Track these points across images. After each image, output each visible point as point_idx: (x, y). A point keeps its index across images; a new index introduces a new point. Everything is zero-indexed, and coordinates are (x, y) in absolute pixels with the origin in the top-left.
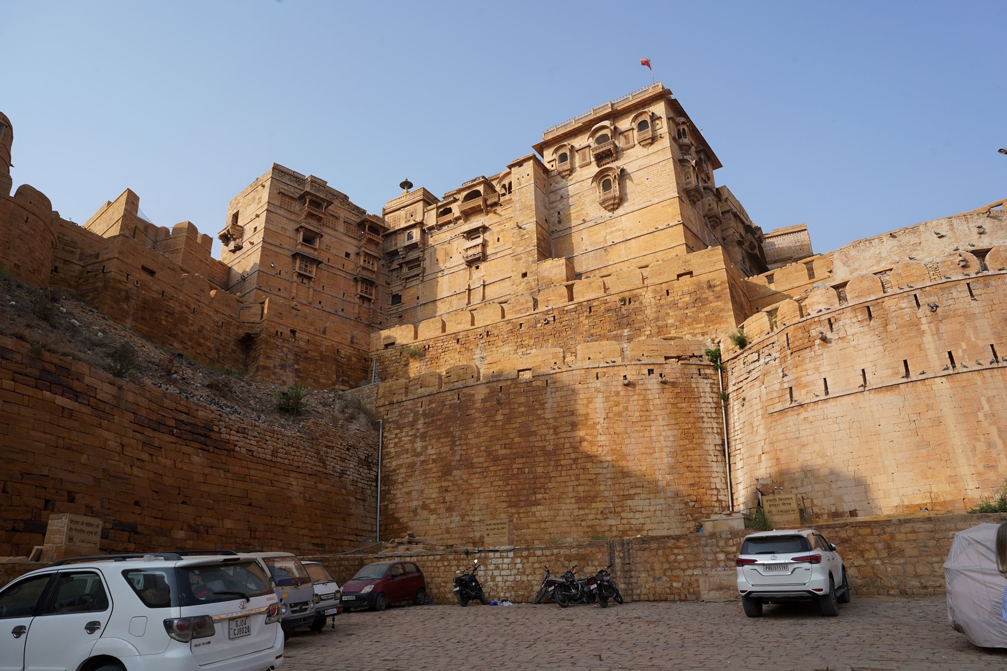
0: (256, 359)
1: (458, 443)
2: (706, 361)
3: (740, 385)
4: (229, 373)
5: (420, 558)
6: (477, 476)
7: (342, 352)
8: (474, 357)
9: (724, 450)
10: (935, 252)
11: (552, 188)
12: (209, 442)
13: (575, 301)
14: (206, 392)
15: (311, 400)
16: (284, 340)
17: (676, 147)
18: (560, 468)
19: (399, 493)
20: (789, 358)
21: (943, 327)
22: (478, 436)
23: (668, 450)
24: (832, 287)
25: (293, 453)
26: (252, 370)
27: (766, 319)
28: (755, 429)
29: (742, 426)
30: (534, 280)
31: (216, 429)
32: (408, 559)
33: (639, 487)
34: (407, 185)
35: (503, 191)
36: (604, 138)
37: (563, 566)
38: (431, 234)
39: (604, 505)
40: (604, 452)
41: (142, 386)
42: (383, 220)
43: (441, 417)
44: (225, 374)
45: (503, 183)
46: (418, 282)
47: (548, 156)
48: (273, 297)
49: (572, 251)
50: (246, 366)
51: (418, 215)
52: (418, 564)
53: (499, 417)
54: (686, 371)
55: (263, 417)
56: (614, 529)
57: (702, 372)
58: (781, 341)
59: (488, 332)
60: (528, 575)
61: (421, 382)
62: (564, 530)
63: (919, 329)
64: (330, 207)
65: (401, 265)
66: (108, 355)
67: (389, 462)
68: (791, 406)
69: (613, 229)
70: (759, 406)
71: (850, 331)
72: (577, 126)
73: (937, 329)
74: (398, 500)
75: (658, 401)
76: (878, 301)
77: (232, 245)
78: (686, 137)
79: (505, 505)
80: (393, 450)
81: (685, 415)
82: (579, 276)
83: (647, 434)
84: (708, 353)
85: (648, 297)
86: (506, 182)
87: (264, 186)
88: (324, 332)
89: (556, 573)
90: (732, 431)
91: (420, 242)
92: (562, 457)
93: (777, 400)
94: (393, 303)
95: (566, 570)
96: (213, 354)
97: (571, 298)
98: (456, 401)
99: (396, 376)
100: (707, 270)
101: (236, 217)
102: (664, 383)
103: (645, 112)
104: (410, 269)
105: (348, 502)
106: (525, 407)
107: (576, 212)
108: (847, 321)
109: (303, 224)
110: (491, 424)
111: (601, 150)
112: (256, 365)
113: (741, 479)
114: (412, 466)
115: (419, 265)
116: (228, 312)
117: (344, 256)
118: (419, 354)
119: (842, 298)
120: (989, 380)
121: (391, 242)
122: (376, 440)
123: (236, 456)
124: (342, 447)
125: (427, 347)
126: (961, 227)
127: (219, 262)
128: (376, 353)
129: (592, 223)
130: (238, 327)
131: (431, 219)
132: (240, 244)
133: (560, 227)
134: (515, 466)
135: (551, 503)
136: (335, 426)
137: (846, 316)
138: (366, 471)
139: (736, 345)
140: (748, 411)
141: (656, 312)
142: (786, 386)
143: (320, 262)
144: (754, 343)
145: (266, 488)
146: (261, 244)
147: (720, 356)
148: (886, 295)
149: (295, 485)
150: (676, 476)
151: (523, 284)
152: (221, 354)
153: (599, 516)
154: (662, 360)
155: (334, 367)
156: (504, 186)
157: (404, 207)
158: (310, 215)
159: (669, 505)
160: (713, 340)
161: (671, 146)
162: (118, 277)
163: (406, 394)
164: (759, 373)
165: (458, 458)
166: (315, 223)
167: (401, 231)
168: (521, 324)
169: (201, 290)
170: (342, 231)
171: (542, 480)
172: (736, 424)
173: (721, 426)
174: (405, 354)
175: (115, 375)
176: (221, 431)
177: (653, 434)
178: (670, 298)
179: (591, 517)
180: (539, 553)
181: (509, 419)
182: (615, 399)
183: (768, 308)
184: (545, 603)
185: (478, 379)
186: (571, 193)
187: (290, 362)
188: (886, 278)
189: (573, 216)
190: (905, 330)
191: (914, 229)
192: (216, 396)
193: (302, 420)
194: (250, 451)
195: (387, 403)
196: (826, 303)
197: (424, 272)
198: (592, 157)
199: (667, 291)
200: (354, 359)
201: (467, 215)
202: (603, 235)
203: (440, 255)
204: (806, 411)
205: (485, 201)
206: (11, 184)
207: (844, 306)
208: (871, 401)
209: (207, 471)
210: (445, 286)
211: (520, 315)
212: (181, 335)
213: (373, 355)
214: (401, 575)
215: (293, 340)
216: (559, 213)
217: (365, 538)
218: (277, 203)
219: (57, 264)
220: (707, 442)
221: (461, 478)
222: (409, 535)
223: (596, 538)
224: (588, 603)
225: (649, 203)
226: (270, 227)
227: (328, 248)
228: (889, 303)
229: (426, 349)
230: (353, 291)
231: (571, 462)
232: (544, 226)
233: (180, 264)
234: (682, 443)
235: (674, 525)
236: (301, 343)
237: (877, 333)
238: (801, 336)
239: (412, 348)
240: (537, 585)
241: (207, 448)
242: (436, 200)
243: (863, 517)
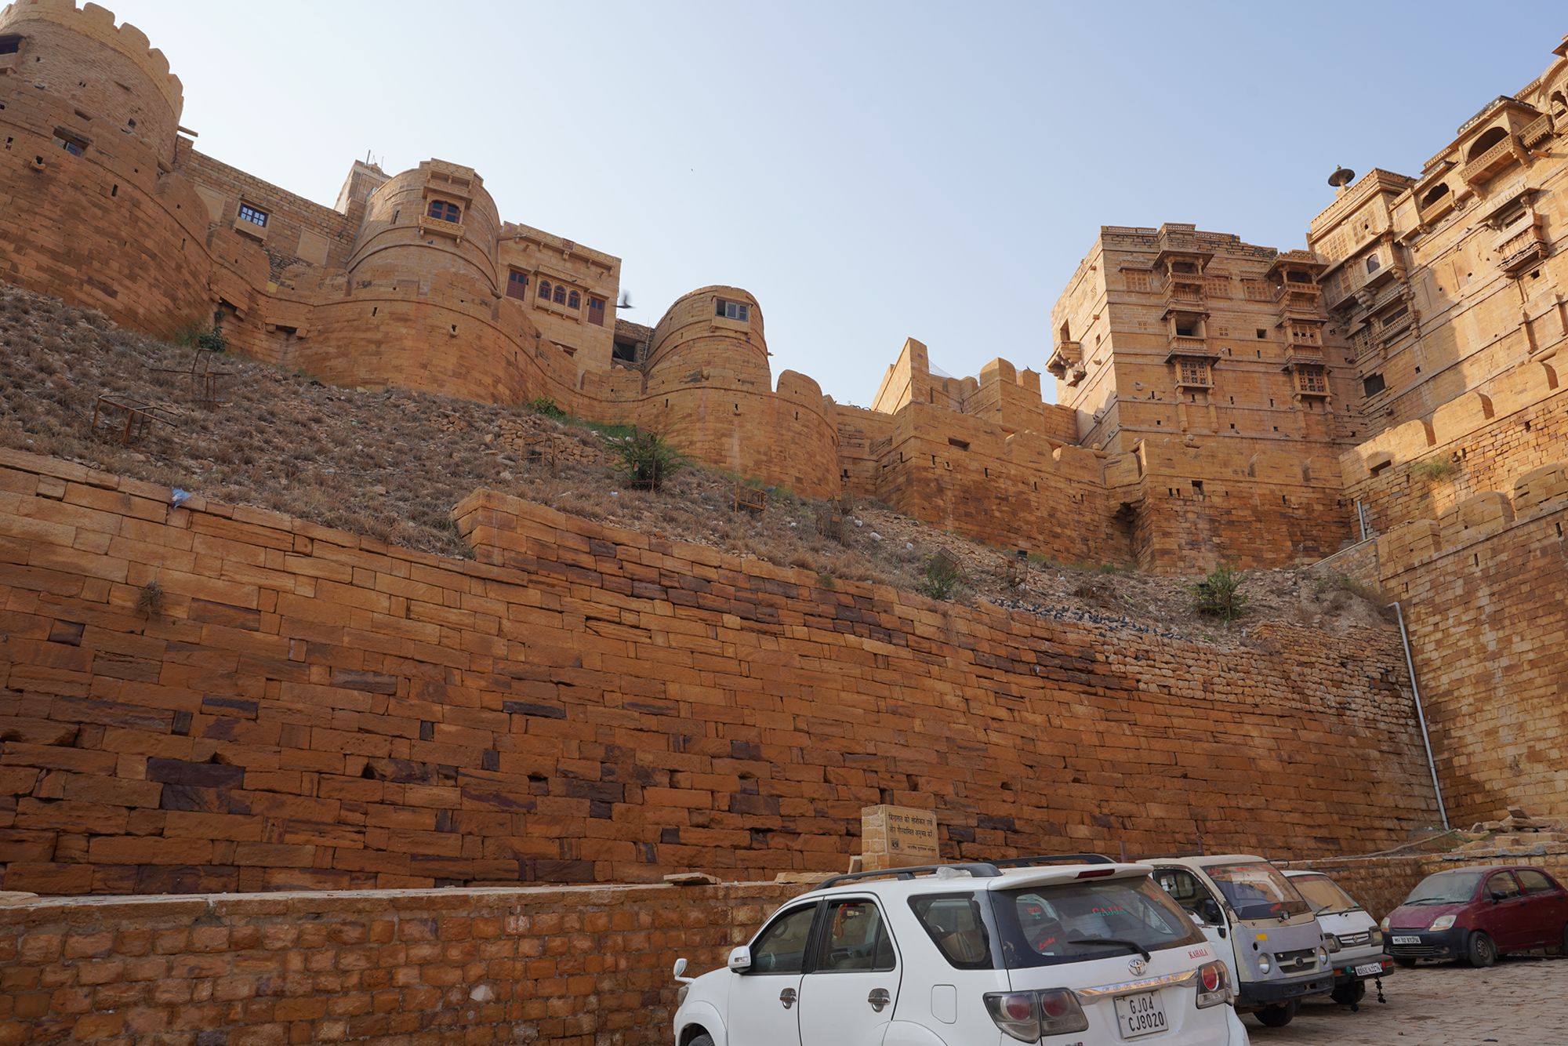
0: (1146, 541)
4: (1109, 571)
5: (1552, 859)
7: (1293, 499)
12: (1094, 680)
14: (1074, 603)
15: (1252, 589)
16: (1185, 501)
19: (1470, 735)
25: (1240, 683)
26: (1145, 559)
31: (1100, 657)
32: (1523, 862)
34: (1342, 177)
35: (1558, 107)
38: (1415, 245)
41: (976, 608)
42: (1312, 254)
43: (1527, 576)
44: (1102, 573)
46: (1411, 340)
48: (1151, 437)
50: (1134, 555)
51: (1378, 222)
52: (1549, 872)
55: (1174, 629)
61: (1464, 517)
64: (1210, 265)
65: (1367, 322)
66: (921, 571)
67: (1434, 678)
74: (1470, 749)
77: (1070, 375)
80: (1435, 655)
86: (1561, 85)
87: (1094, 269)
88: (1252, 473)
91: (1396, 267)
94: (1370, 392)
96: (1079, 547)
98: (1555, 538)
99: (1407, 518)
101: (1065, 330)
104: (1386, 323)
105: (1366, 759)
109: (1171, 306)
112: (1149, 551)
114: (1485, 679)
115: (1405, 310)
116: (1087, 477)
117: (1255, 337)
118: (1449, 468)
121: (1337, 287)
122: (1396, 641)
123: (1143, 697)
124: (1330, 662)
125: (1460, 453)
127: (1058, 406)
128: (1357, 487)
130: (1108, 497)
131: (1408, 217)
132: (1082, 370)
136: (1308, 625)
138: (1389, 700)
143: (1216, 360)
145: (1206, 745)
146: (1112, 359)
149: (1258, 738)
152: (1091, 544)
155: (1284, 528)
156: (1557, 96)
157: (1347, 217)
158: (1180, 288)
162: (922, 463)
163: (1438, 545)
166: (1190, 298)
167: (1351, 262)
169: (1039, 454)
170: (1242, 297)
174: (1416, 476)
175: (934, 597)
176: (1110, 660)
187: (1205, 534)
192: (1091, 607)
193: (1245, 624)
194: (1165, 686)
195: (1401, 570)
197: (1417, 320)
200: (1318, 508)
201: (1482, 184)
203: (1445, 279)
205: (1519, 141)
206: (769, 376)
209: (1102, 726)
210: (1469, 334)
212: (1025, 527)
213: (1353, 492)
214: (1513, 894)
215: (1201, 497)
217: (1417, 824)
218: (1121, 287)
219: (846, 467)
222: (1514, 814)
226: (1119, 328)
227: (1224, 332)
229: (1459, 458)
230: (1287, 391)
233: (1001, 423)
236: (1217, 500)
239: (1429, 461)
241: (1093, 690)
242: (1408, 182)
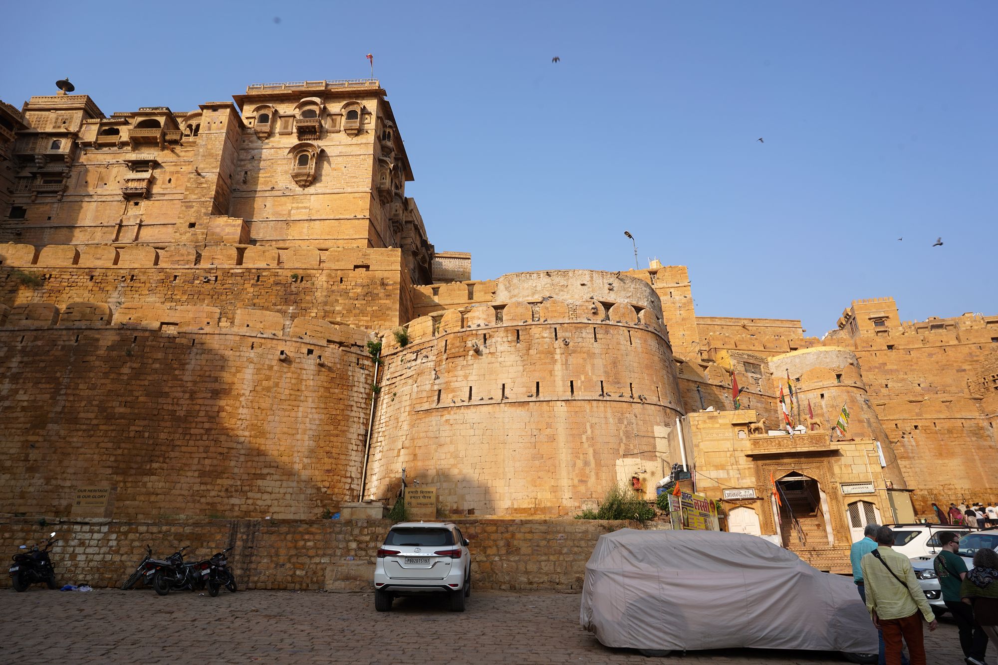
1: (62, 392)
2: (366, 352)
3: (394, 381)
6: (80, 433)
8: (109, 300)
9: (366, 441)
10: (576, 296)
11: (245, 145)
13: (244, 266)
17: (379, 147)
18: (188, 437)
20: (444, 363)
21: (571, 360)
22: (93, 387)
23: (311, 433)
24: (493, 306)
27: (430, 323)
28: (400, 424)
29: (387, 419)
30: (203, 234)
33: (273, 467)
34: (66, 86)
35: (188, 132)
36: (311, 113)
37: (171, 546)
39: (230, 482)
40: (243, 426)
42: (22, 115)
43: (47, 358)
45: (189, 122)
46: (54, 200)
47: (248, 112)
49: (252, 215)
51: (72, 125)
53: (126, 370)
54: (345, 358)
56: (237, 508)
57: (361, 362)
58: (440, 346)
59: (133, 276)
60: (122, 555)
61: (29, 311)
62: (178, 505)
63: (553, 358)
65: (34, 176)
68: (437, 407)
69: (300, 205)
70: (408, 403)
71: (500, 348)
72: (285, 92)
73: (567, 360)
75: (311, 383)
76: (527, 327)
78: (389, 141)
79: (109, 471)
81: (335, 401)
82: (254, 242)
83: (293, 414)
84: (370, 344)
85: (321, 280)
86: (194, 122)
89: (158, 554)
90: (377, 423)
91: (68, 155)
92: (194, 425)
93: (425, 400)
94: (13, 216)
95: (173, 551)
97: (240, 262)
98: (73, 343)
100: (383, 268)
102: (322, 365)
103: (358, 103)
104: (45, 182)
106: (160, 364)
107: (265, 177)
108: (499, 339)
110: (112, 376)
111: (306, 124)
113: (376, 470)
115: (61, 182)
118: (36, 282)
119: (499, 318)
120: (595, 409)
121: (27, 144)
125: (47, 276)
126: (598, 280)
129: (280, 193)
131: (90, 134)
133: (245, 187)
134: (132, 428)
135: (169, 475)
137: (499, 335)
139: (398, 342)
140: (397, 407)
141: (326, 296)
142: (436, 388)
144: (414, 343)
147: (380, 350)
148: (534, 323)
150: (314, 460)
151: (188, 235)
153: (222, 494)
154: (324, 343)
156: (190, 126)
157: (56, 109)
159: (301, 489)
160: (377, 334)
161: (375, 143)
163: (3, 323)
164: (414, 372)
165: (59, 409)
167: (44, 136)
168: (176, 277)
171: (163, 448)
172: (383, 417)
173: (368, 417)
174: (14, 278)
177: (300, 414)
178: (342, 286)
179: (213, 493)
180: (142, 529)
181: (137, 374)
182: (267, 372)
183: (434, 314)
184: (137, 589)
185: (109, 322)
186: (263, 157)
188: (537, 308)
189: (261, 180)
190: (542, 357)
191: (565, 274)
196: (485, 319)
197: (64, 191)
198: (294, 127)
199: (341, 278)
201: (137, 143)
202: (287, 207)
203: (92, 178)
204: (449, 413)
205: (164, 134)
207: (499, 326)
208: (506, 413)
210: (88, 214)
211: (176, 266)
216: (246, 173)
220: (352, 430)
221: (58, 434)
223: (214, 516)
224: (193, 590)
225: (342, 191)
228: (535, 331)
229: (44, 278)
231: (202, 431)
232: (226, 181)
234: (327, 428)
235: (302, 510)
237: (520, 354)
238: (458, 344)
239: (27, 273)
240: (132, 566)
242: (101, 115)
243: (478, 515)
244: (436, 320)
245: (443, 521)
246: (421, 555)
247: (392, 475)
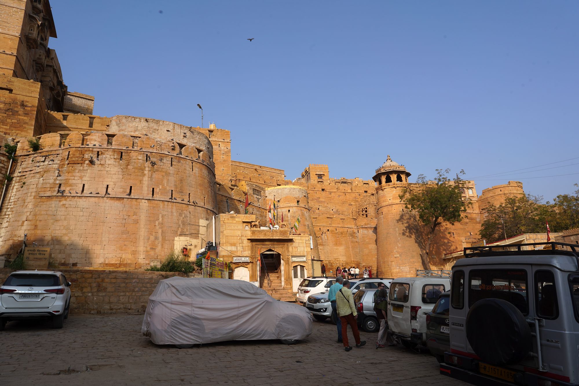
2: (3, 151)
3: (24, 174)
10: (163, 137)
17: (30, 6)
20: (66, 166)
21: (155, 175)
24: (106, 134)
27: (58, 138)
28: (26, 204)
29: (16, 200)
58: (64, 155)
63: (143, 172)
68: (57, 195)
70: (34, 190)
71: (108, 162)
73: (152, 175)
76: (128, 151)
78: (40, 4)
84: (7, 146)
90: (7, 202)
93: (49, 189)
100: (24, 94)
108: (108, 156)
113: (3, 234)
119: (109, 143)
120: (166, 206)
126: (178, 130)
137: (108, 153)
139: (31, 147)
140: (25, 192)
142: (58, 182)
144: (44, 150)
147: (16, 151)
148: (133, 149)
160: (13, 140)
161: (27, 3)
164: (41, 170)
172: (12, 198)
183: (62, 132)
188: (136, 140)
190: (136, 171)
191: (158, 122)
196: (99, 142)
204: (66, 200)
207: (109, 147)
208: (107, 203)
228: (133, 154)
237: (122, 168)
238: (78, 155)
243: (80, 267)
244: (62, 136)
245: (53, 270)
246: (33, 292)
247: (16, 239)
